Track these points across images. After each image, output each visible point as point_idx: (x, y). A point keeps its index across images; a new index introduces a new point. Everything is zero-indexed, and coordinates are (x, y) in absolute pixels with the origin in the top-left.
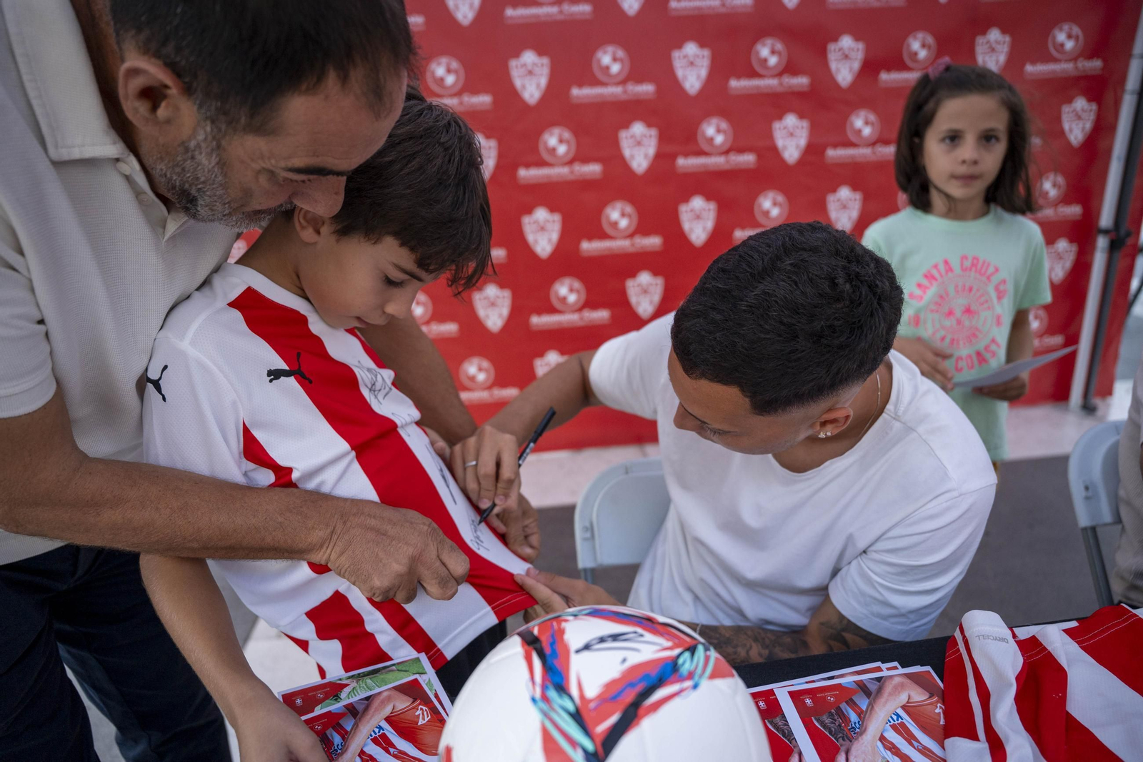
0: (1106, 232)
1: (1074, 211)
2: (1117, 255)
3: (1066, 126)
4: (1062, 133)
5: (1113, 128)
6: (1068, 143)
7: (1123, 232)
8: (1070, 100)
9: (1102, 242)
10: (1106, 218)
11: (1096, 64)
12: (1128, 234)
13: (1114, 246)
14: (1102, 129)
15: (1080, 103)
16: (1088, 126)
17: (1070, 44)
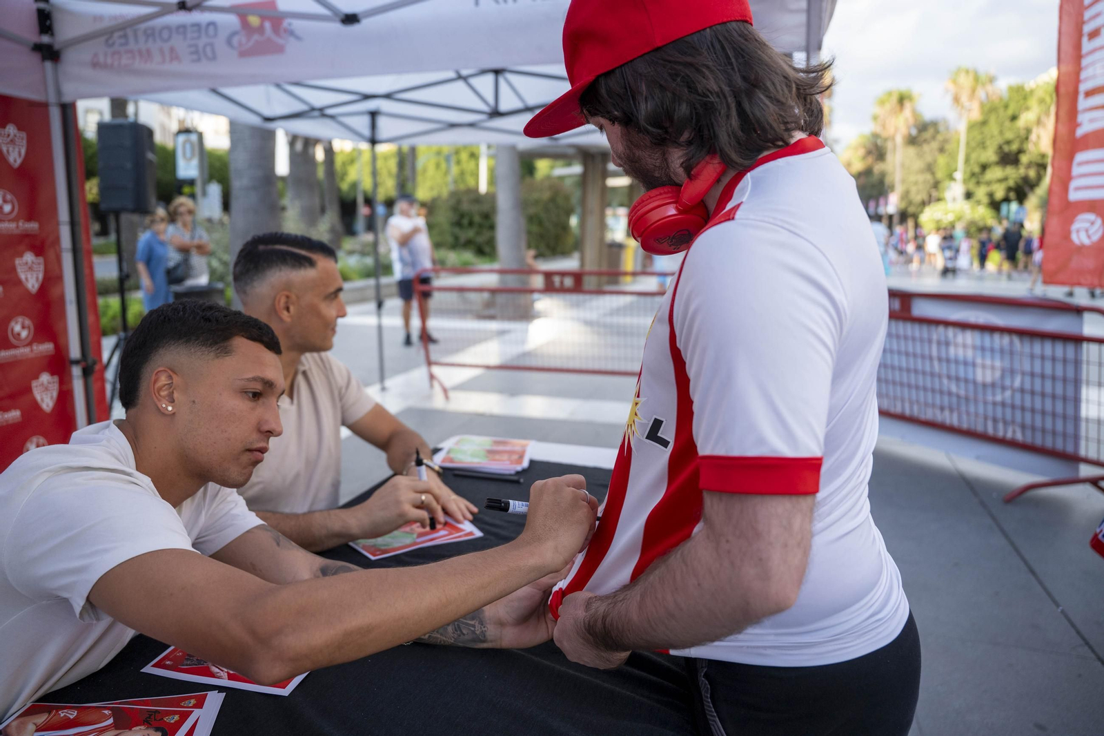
0: (77, 362)
1: (47, 347)
2: (91, 379)
3: (23, 276)
4: (19, 282)
5: (59, 278)
6: (27, 290)
7: (90, 361)
8: (21, 255)
9: (76, 371)
10: (75, 351)
11: (33, 226)
12: (94, 363)
13: (86, 373)
14: (51, 279)
15: (29, 257)
16: (41, 276)
17: (7, 208)
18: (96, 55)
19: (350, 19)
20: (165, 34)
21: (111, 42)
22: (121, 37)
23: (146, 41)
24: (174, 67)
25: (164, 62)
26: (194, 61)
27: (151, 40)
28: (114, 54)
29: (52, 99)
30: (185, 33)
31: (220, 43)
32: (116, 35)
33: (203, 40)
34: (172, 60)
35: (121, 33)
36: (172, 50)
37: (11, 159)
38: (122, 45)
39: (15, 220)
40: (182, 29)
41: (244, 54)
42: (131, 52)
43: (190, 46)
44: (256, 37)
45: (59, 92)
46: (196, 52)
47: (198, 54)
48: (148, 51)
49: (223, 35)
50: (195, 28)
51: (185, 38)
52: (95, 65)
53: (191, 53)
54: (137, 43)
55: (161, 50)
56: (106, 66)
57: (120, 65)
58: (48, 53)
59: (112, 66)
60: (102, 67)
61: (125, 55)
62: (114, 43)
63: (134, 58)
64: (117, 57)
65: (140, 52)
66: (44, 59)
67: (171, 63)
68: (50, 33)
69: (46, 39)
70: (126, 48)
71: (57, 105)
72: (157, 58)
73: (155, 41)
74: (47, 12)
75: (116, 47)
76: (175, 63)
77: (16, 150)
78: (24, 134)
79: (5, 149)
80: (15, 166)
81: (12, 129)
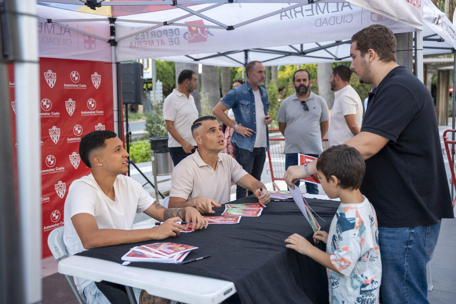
8: (97, 124)
11: (102, 112)
15: (100, 125)
17: (93, 105)
18: (131, 43)
19: (230, 28)
20: (159, 34)
21: (137, 38)
22: (141, 36)
23: (152, 37)
24: (163, 47)
25: (158, 45)
26: (170, 45)
27: (154, 36)
28: (138, 42)
29: (114, 61)
30: (167, 34)
31: (181, 37)
32: (140, 35)
33: (175, 36)
35: (142, 34)
36: (162, 40)
37: (95, 86)
38: (141, 39)
39: (95, 110)
40: (165, 32)
41: (190, 42)
42: (146, 41)
43: (169, 39)
44: (195, 34)
45: (116, 58)
46: (172, 41)
47: (172, 42)
48: (152, 41)
49: (182, 34)
50: (171, 31)
51: (167, 36)
52: (131, 47)
53: (170, 42)
54: (148, 38)
55: (158, 40)
56: (136, 47)
57: (141, 47)
58: (113, 43)
59: (138, 47)
60: (133, 48)
61: (143, 43)
62: (139, 38)
63: (146, 44)
64: (140, 43)
65: (149, 41)
66: (111, 45)
67: (161, 45)
68: (114, 35)
69: (113, 38)
70: (144, 40)
71: (115, 63)
72: (156, 43)
73: (155, 37)
74: (114, 27)
75: (140, 40)
76: (163, 45)
77: (97, 82)
78: (100, 76)
79: (93, 82)
80: (97, 88)
81: (96, 74)
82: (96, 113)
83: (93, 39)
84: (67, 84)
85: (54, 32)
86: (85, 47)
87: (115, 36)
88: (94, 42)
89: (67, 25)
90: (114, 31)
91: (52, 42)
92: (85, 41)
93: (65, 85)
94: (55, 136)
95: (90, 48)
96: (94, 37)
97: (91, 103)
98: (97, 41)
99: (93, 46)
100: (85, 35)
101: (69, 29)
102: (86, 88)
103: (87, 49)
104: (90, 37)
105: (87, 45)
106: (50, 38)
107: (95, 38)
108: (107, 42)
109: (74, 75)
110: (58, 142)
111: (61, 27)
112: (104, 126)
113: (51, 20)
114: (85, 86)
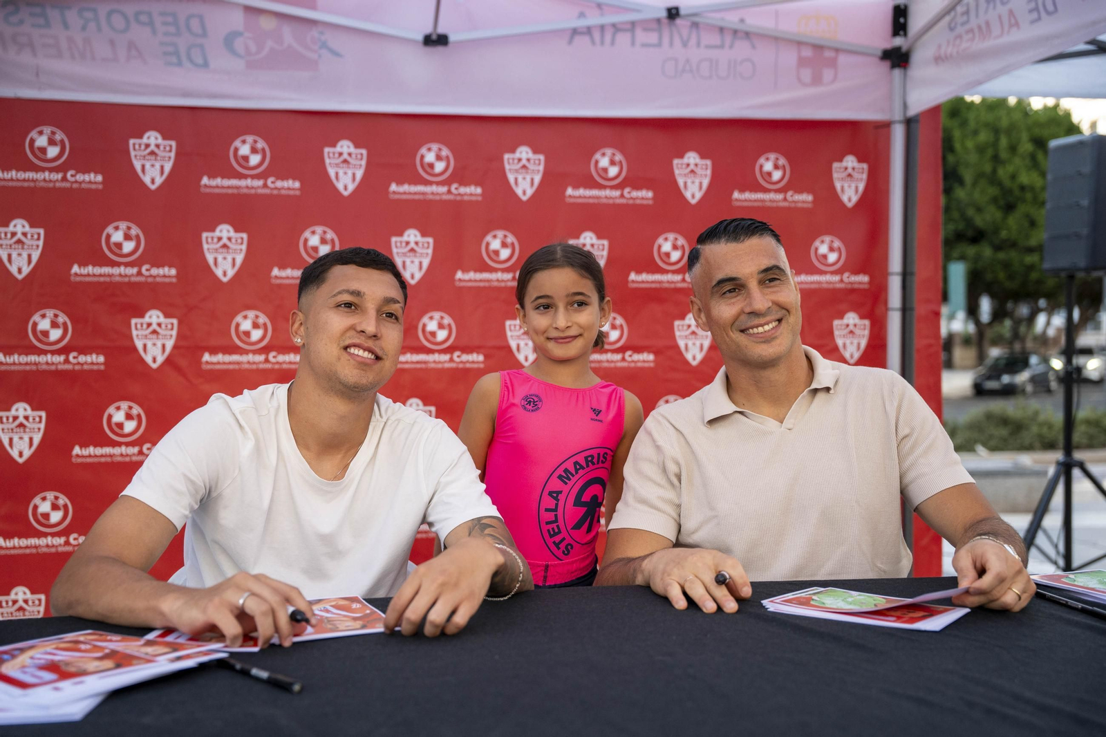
8: (841, 317)
11: (864, 278)
15: (851, 318)
16: (864, 343)
17: (832, 257)
18: (939, 47)
21: (953, 25)
23: (986, 11)
24: (1015, 36)
25: (1003, 34)
26: (1033, 22)
27: (991, 5)
28: (954, 38)
29: (896, 117)
32: (958, 11)
34: (1011, 26)
36: (1011, 12)
37: (845, 198)
38: (963, 24)
39: (839, 272)
42: (971, 31)
45: (905, 106)
48: (987, 24)
52: (938, 59)
53: (1031, 11)
54: (977, 16)
55: (1000, 17)
56: (946, 57)
57: (958, 52)
58: (898, 59)
59: (951, 55)
60: (943, 60)
61: (966, 37)
62: (956, 24)
63: (973, 39)
64: (958, 42)
65: (980, 28)
66: (893, 66)
67: (1009, 32)
68: (902, 33)
69: (898, 41)
70: (967, 27)
71: (900, 122)
72: (996, 30)
73: (994, 8)
74: (902, 7)
75: (960, 30)
76: (1014, 29)
77: (853, 185)
78: (865, 166)
79: (838, 185)
80: (850, 205)
81: (850, 161)
82: (842, 281)
83: (828, 54)
84: (742, 191)
85: (698, 44)
86: (799, 80)
87: (905, 35)
88: (833, 63)
89: (742, 21)
90: (902, 20)
91: (691, 71)
92: (802, 62)
93: (736, 195)
94: (694, 344)
95: (817, 80)
96: (830, 48)
97: (827, 249)
98: (842, 59)
99: (828, 74)
100: (800, 44)
101: (747, 35)
102: (810, 206)
103: (805, 85)
104: (819, 48)
105: (807, 74)
106: (688, 61)
107: (837, 50)
108: (877, 60)
109: (768, 166)
110: (703, 362)
111: (721, 30)
112: (867, 322)
113: (677, 9)
114: (810, 198)
